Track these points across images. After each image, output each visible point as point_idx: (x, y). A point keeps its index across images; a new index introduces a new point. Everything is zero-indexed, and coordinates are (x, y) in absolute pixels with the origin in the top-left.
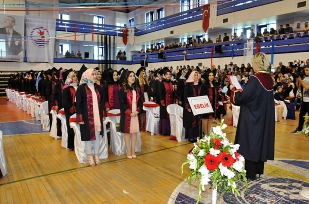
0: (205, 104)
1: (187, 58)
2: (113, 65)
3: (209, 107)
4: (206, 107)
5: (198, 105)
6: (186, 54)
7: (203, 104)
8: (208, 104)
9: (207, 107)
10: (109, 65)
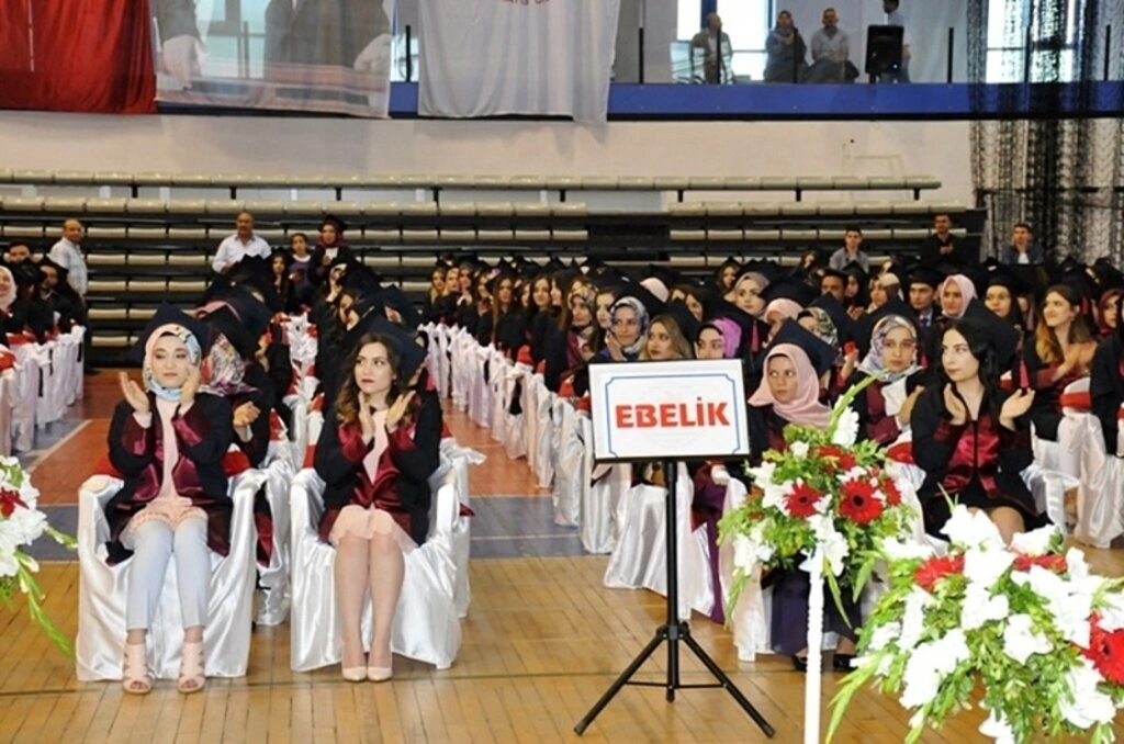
0: (700, 407)
3: (725, 422)
4: (701, 423)
5: (651, 409)
7: (683, 407)
8: (722, 406)
9: (712, 423)
10: (1071, 134)
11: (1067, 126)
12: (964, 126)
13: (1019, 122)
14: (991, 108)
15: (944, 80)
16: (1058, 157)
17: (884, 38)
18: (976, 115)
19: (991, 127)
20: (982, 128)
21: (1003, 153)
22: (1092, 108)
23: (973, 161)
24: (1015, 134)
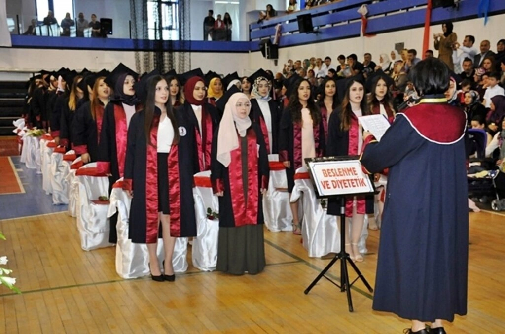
1: (369, 30)
2: (182, 54)
6: (368, 16)
10: (167, 57)
11: (166, 54)
12: (133, 53)
13: (151, 52)
14: (141, 47)
15: (129, 38)
16: (163, 64)
17: (106, 23)
18: (136, 49)
19: (141, 54)
20: (138, 54)
21: (146, 63)
22: (173, 49)
23: (136, 65)
24: (149, 57)
